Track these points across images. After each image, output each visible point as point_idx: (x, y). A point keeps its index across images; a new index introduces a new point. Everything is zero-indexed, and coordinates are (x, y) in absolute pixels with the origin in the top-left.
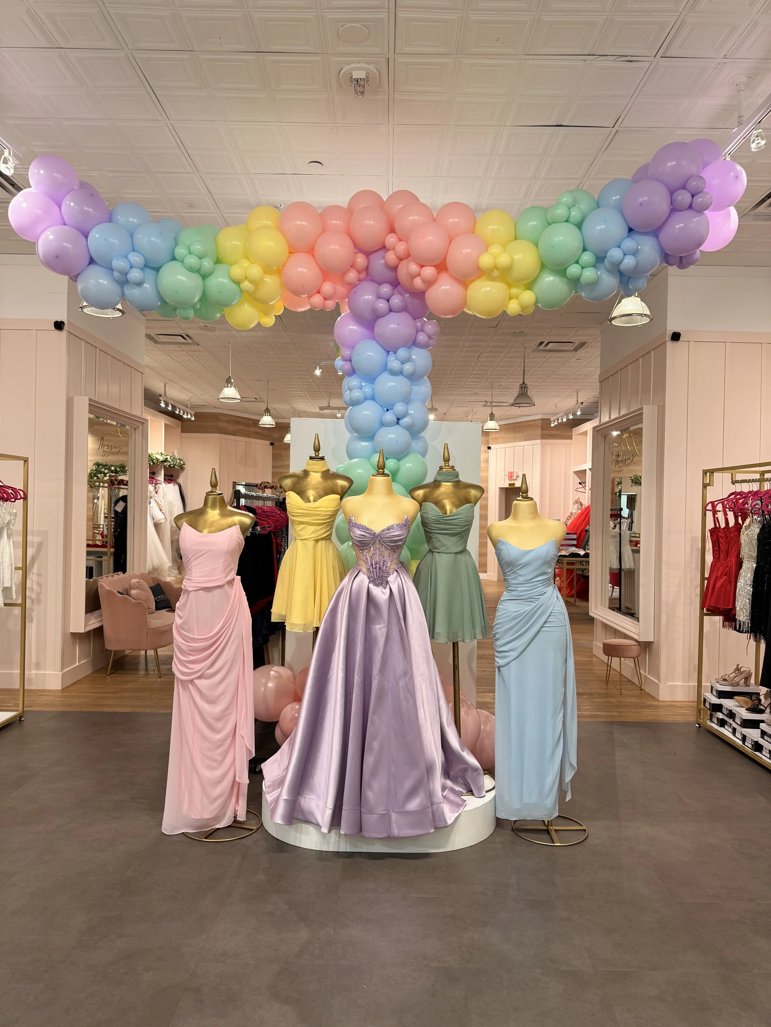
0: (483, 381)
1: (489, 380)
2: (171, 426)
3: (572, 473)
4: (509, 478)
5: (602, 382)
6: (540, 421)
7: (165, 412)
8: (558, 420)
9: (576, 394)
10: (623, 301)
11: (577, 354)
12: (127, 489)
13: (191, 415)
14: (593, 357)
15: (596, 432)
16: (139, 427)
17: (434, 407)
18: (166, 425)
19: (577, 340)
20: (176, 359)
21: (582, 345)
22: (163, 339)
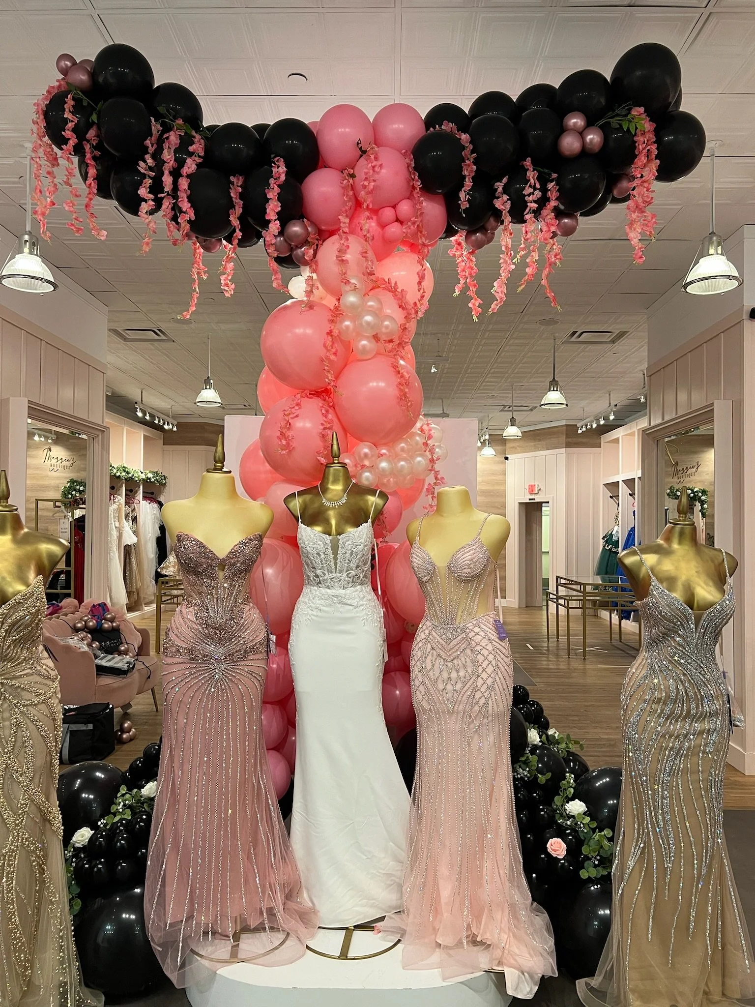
0: (503, 381)
1: (509, 380)
2: (152, 438)
3: (602, 486)
4: (529, 491)
5: (650, 376)
6: (565, 428)
7: (143, 422)
8: (587, 426)
9: (608, 395)
10: (701, 260)
11: (616, 346)
12: (85, 508)
13: (172, 424)
14: (633, 350)
15: (646, 436)
16: (98, 436)
17: (445, 412)
18: (146, 438)
19: (616, 329)
20: (151, 360)
21: (622, 335)
22: (131, 335)
